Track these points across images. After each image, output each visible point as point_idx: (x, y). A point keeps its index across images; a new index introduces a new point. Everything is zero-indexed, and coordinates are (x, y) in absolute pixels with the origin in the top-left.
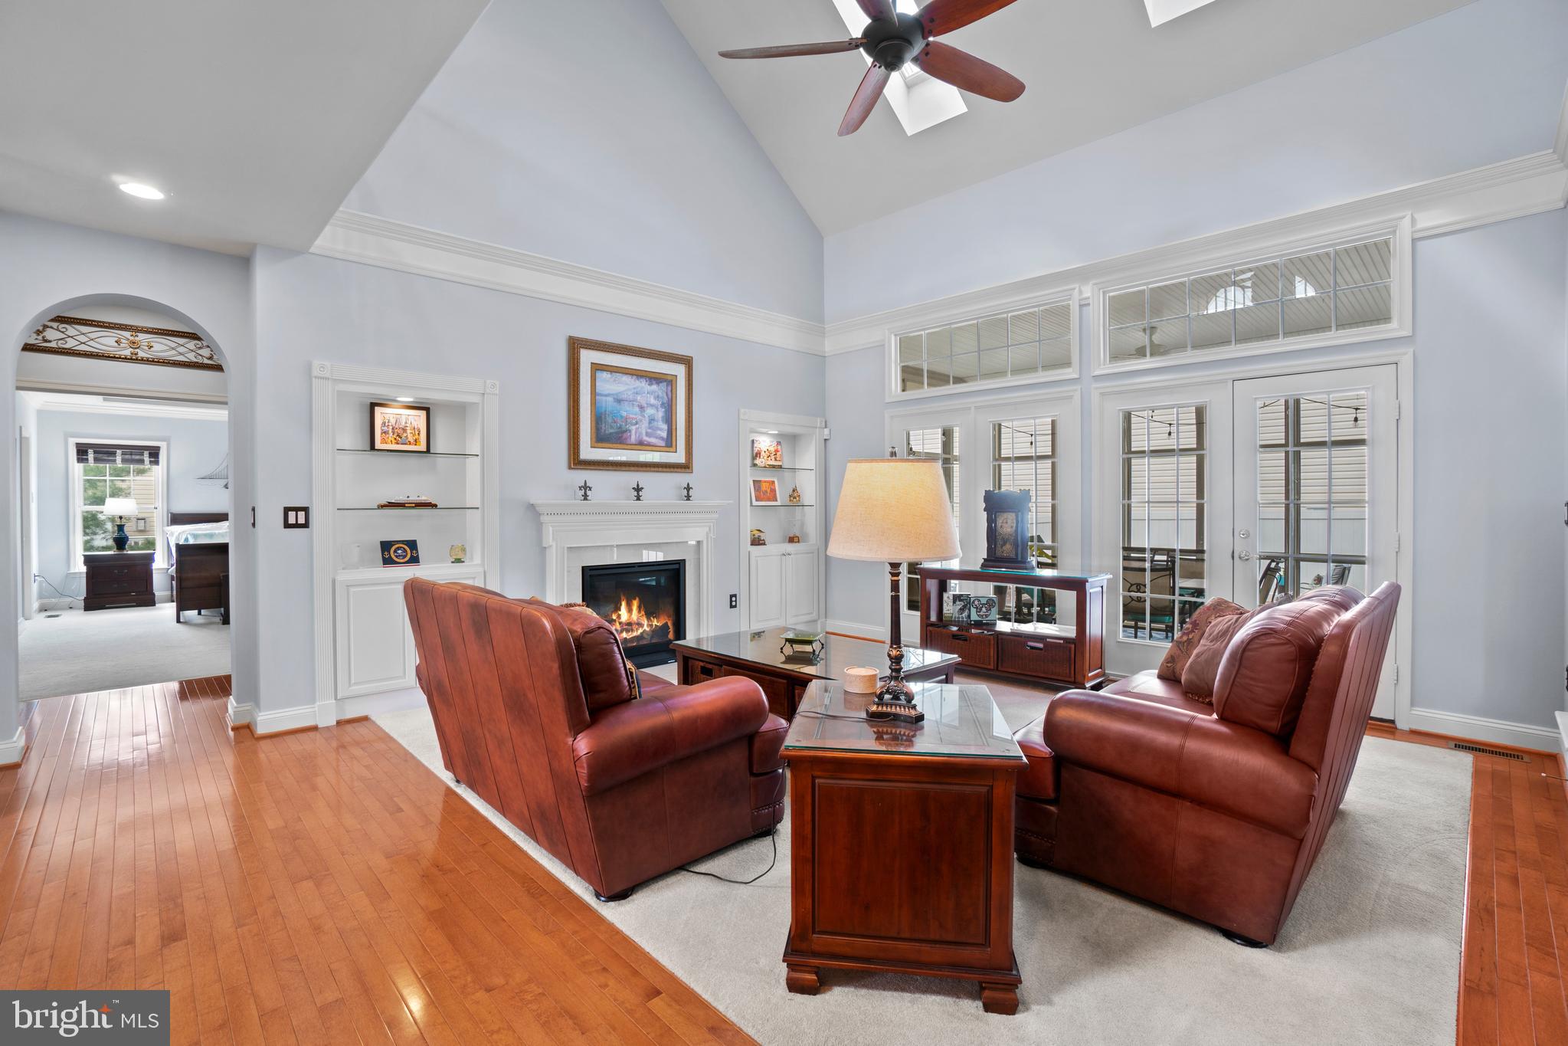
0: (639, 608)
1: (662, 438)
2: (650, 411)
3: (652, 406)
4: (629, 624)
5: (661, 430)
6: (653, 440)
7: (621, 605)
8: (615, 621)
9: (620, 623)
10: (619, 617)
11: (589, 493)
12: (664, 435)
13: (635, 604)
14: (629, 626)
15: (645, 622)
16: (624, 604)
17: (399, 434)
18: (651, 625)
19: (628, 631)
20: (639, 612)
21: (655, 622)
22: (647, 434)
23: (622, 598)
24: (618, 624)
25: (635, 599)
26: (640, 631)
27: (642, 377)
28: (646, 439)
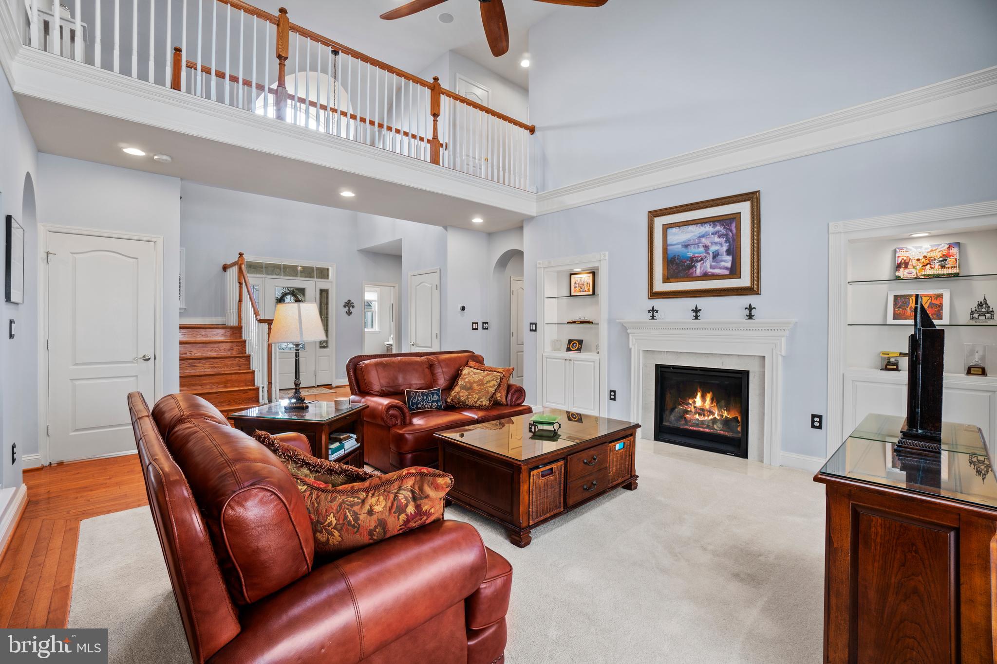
0: (712, 400)
1: (727, 268)
2: (713, 248)
3: (716, 243)
4: (703, 410)
5: (725, 261)
6: (717, 271)
7: (697, 395)
8: (691, 404)
9: (695, 407)
10: (694, 402)
11: (655, 314)
12: (729, 265)
13: (709, 397)
14: (701, 411)
15: (716, 412)
16: (699, 395)
17: (581, 286)
18: (722, 416)
19: (700, 414)
20: (712, 403)
21: (725, 414)
22: (711, 267)
23: (699, 389)
24: (693, 407)
25: (709, 393)
26: (711, 417)
27: (705, 223)
28: (710, 270)
